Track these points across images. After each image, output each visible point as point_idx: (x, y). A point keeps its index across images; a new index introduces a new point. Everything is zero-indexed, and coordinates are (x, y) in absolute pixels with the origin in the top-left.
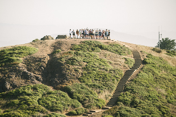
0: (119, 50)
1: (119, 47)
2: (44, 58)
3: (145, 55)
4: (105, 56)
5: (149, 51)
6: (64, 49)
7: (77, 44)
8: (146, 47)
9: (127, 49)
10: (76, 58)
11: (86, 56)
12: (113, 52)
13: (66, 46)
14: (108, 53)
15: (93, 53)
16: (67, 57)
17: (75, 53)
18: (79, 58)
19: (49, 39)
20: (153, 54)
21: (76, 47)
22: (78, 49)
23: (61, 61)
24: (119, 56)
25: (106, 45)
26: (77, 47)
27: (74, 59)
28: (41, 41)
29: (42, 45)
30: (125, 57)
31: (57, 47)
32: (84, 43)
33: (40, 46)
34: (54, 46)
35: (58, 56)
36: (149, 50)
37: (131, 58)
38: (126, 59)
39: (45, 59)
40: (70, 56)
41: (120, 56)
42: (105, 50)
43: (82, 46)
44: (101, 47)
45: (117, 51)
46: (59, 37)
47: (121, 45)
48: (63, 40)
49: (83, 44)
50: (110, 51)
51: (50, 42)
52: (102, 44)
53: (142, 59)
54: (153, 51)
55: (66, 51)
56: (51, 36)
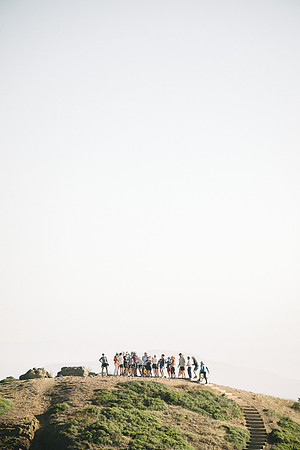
0: (212, 406)
1: (211, 398)
2: (26, 426)
3: (276, 420)
4: (177, 420)
5: (284, 411)
6: (76, 402)
7: (109, 389)
9: (230, 404)
10: (105, 425)
11: (129, 421)
12: (196, 411)
14: (185, 412)
15: (147, 413)
16: (84, 421)
17: (103, 413)
18: (112, 424)
19: (40, 377)
21: (106, 398)
23: (69, 432)
25: (180, 393)
26: (109, 396)
27: (102, 428)
28: (20, 382)
29: (22, 392)
33: (17, 395)
34: (51, 395)
35: (61, 419)
37: (241, 426)
38: (228, 429)
40: (90, 421)
41: (213, 420)
44: (167, 398)
45: (205, 408)
46: (65, 371)
47: (216, 394)
50: (189, 408)
51: (41, 385)
52: (170, 390)
53: (269, 431)
54: (293, 411)
55: (82, 407)
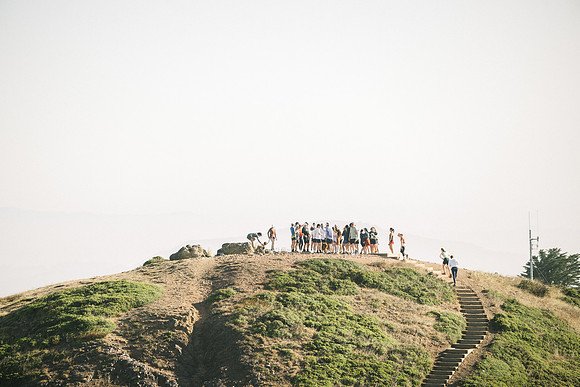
0: (414, 287)
1: (415, 277)
2: (183, 317)
3: (498, 303)
4: (373, 307)
5: (509, 291)
6: (243, 286)
7: (285, 269)
8: (499, 278)
9: (439, 285)
10: (282, 314)
11: (312, 309)
12: (396, 294)
13: (250, 278)
14: (382, 296)
15: (334, 298)
16: (255, 310)
17: (278, 299)
18: (291, 313)
19: (196, 256)
20: (521, 301)
21: (281, 280)
22: (288, 287)
23: (236, 323)
24: (415, 306)
25: (375, 273)
26: (285, 278)
27: (278, 318)
28: (171, 263)
29: (175, 275)
30: (433, 308)
31: (221, 279)
32: (307, 266)
33: (169, 279)
34: (212, 278)
35: (226, 307)
36: (509, 288)
37: (454, 312)
38: (438, 316)
39: (185, 320)
40: (263, 310)
41: (419, 306)
42: (373, 286)
43: (300, 275)
44: (359, 279)
45: (408, 290)
46: (227, 249)
47: (421, 272)
48: (240, 258)
49: (302, 268)
50: (388, 291)
51: (199, 266)
52: (362, 269)
53: (490, 317)
54: (520, 291)
55: (251, 292)
56: (203, 247)
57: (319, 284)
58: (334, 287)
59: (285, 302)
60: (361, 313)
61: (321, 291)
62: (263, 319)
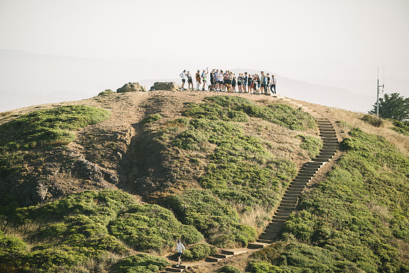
0: (289, 117)
1: (289, 111)
2: (124, 133)
3: (347, 130)
4: (258, 131)
5: (355, 122)
6: (167, 113)
7: (197, 102)
8: (348, 113)
9: (305, 117)
10: (193, 134)
11: (215, 131)
12: (275, 122)
13: (172, 107)
14: (265, 123)
15: (231, 124)
16: (174, 130)
17: (191, 123)
18: (199, 133)
19: (135, 90)
20: (363, 130)
21: (194, 110)
22: (199, 115)
23: (161, 139)
24: (287, 131)
25: (260, 107)
26: (197, 108)
27: (190, 136)
28: (117, 95)
29: (119, 103)
30: (300, 133)
31: (152, 108)
32: (213, 100)
33: (115, 106)
34: (146, 107)
35: (154, 127)
36: (355, 120)
37: (315, 136)
38: (303, 139)
39: (125, 135)
40: (180, 130)
41: (290, 131)
42: (258, 116)
43: (208, 107)
44: (249, 111)
45: (283, 120)
46: (157, 86)
47: (293, 107)
48: (166, 93)
49: (209, 102)
50: (269, 120)
51: (137, 98)
52: (252, 104)
53: (340, 140)
54: (363, 122)
55: (172, 118)
56: (141, 84)
57: (220, 114)
58: (231, 116)
59: (195, 125)
60: (249, 135)
61: (222, 118)
62: (180, 136)
